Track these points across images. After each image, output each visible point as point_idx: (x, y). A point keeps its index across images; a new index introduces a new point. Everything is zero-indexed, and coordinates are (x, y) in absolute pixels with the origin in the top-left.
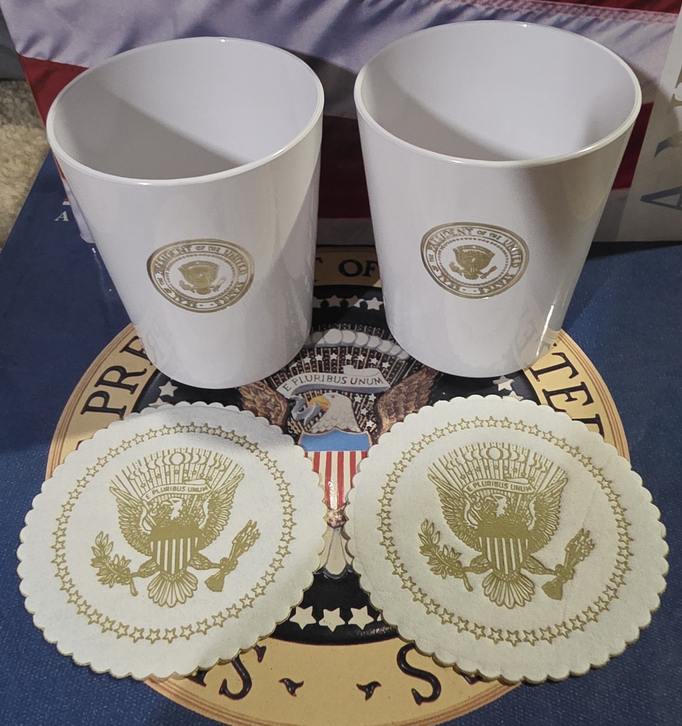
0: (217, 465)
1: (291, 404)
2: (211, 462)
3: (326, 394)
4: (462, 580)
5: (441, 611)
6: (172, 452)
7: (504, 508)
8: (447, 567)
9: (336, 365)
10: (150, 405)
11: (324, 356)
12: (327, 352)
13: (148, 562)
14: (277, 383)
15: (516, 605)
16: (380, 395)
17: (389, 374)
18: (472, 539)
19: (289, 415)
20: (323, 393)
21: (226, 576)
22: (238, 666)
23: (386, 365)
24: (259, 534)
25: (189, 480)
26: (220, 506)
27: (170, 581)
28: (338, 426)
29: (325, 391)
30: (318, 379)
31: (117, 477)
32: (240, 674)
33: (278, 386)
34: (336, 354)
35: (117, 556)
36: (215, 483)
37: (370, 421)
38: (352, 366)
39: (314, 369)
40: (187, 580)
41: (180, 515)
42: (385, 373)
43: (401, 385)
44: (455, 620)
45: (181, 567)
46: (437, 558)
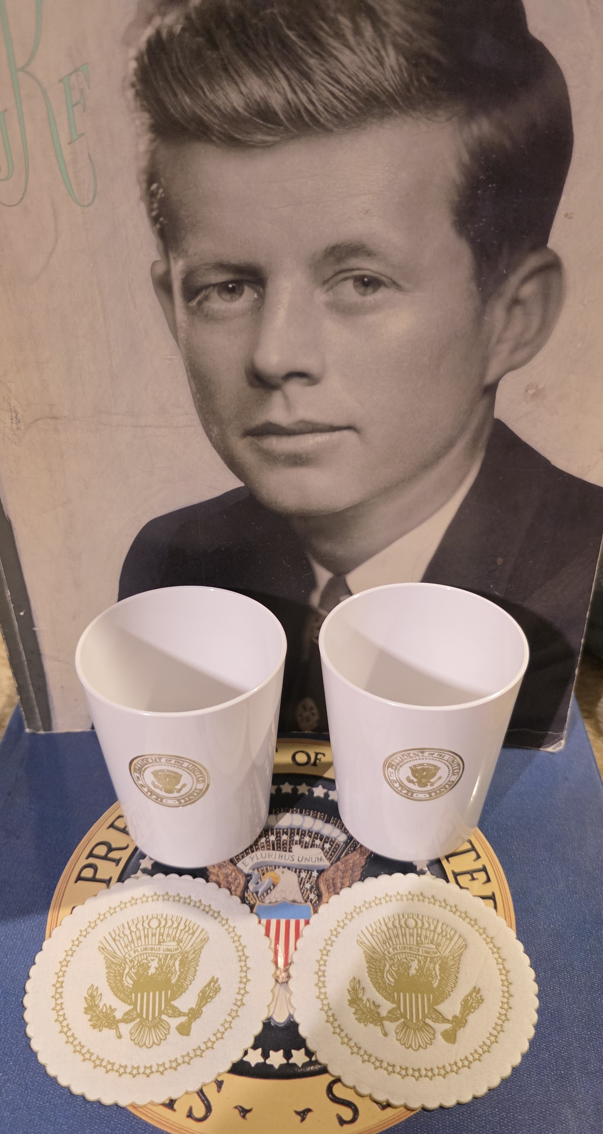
0: (187, 929)
1: (248, 878)
2: (182, 926)
3: (277, 870)
4: (380, 1027)
5: (362, 1052)
6: (150, 918)
7: (416, 969)
8: (368, 1016)
9: (287, 845)
10: (132, 876)
11: (277, 837)
12: (279, 833)
13: (130, 1011)
14: (237, 860)
15: (420, 1048)
16: (321, 872)
17: (329, 854)
18: (389, 994)
19: (246, 888)
20: (275, 868)
21: (193, 1023)
22: (201, 1095)
23: (327, 846)
24: (220, 989)
25: (164, 942)
26: (189, 964)
27: (148, 1026)
28: (286, 897)
29: (277, 867)
30: (272, 856)
31: (105, 938)
32: (203, 1101)
33: (238, 862)
34: (287, 834)
35: (105, 1005)
36: (185, 945)
37: (313, 893)
38: (298, 846)
39: (268, 847)
40: (161, 1026)
41: (156, 972)
42: (326, 853)
43: (339, 863)
44: (373, 1059)
45: (157, 1015)
46: (361, 1009)
